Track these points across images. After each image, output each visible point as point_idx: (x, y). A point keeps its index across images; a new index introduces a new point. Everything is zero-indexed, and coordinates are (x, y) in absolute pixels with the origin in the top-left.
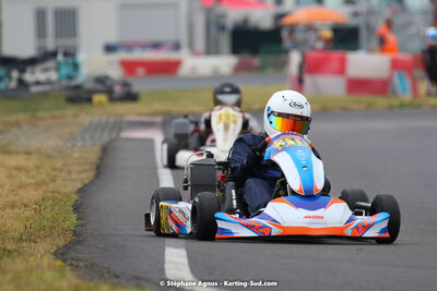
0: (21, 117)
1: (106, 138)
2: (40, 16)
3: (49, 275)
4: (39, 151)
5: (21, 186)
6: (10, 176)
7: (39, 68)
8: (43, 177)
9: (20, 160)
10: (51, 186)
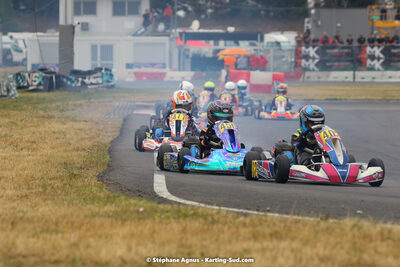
0: (83, 102)
1: (126, 114)
2: (94, 48)
3: (94, 189)
4: (92, 120)
5: (82, 139)
6: (76, 134)
7: (92, 76)
8: (93, 134)
9: (81, 125)
10: (98, 139)
